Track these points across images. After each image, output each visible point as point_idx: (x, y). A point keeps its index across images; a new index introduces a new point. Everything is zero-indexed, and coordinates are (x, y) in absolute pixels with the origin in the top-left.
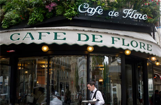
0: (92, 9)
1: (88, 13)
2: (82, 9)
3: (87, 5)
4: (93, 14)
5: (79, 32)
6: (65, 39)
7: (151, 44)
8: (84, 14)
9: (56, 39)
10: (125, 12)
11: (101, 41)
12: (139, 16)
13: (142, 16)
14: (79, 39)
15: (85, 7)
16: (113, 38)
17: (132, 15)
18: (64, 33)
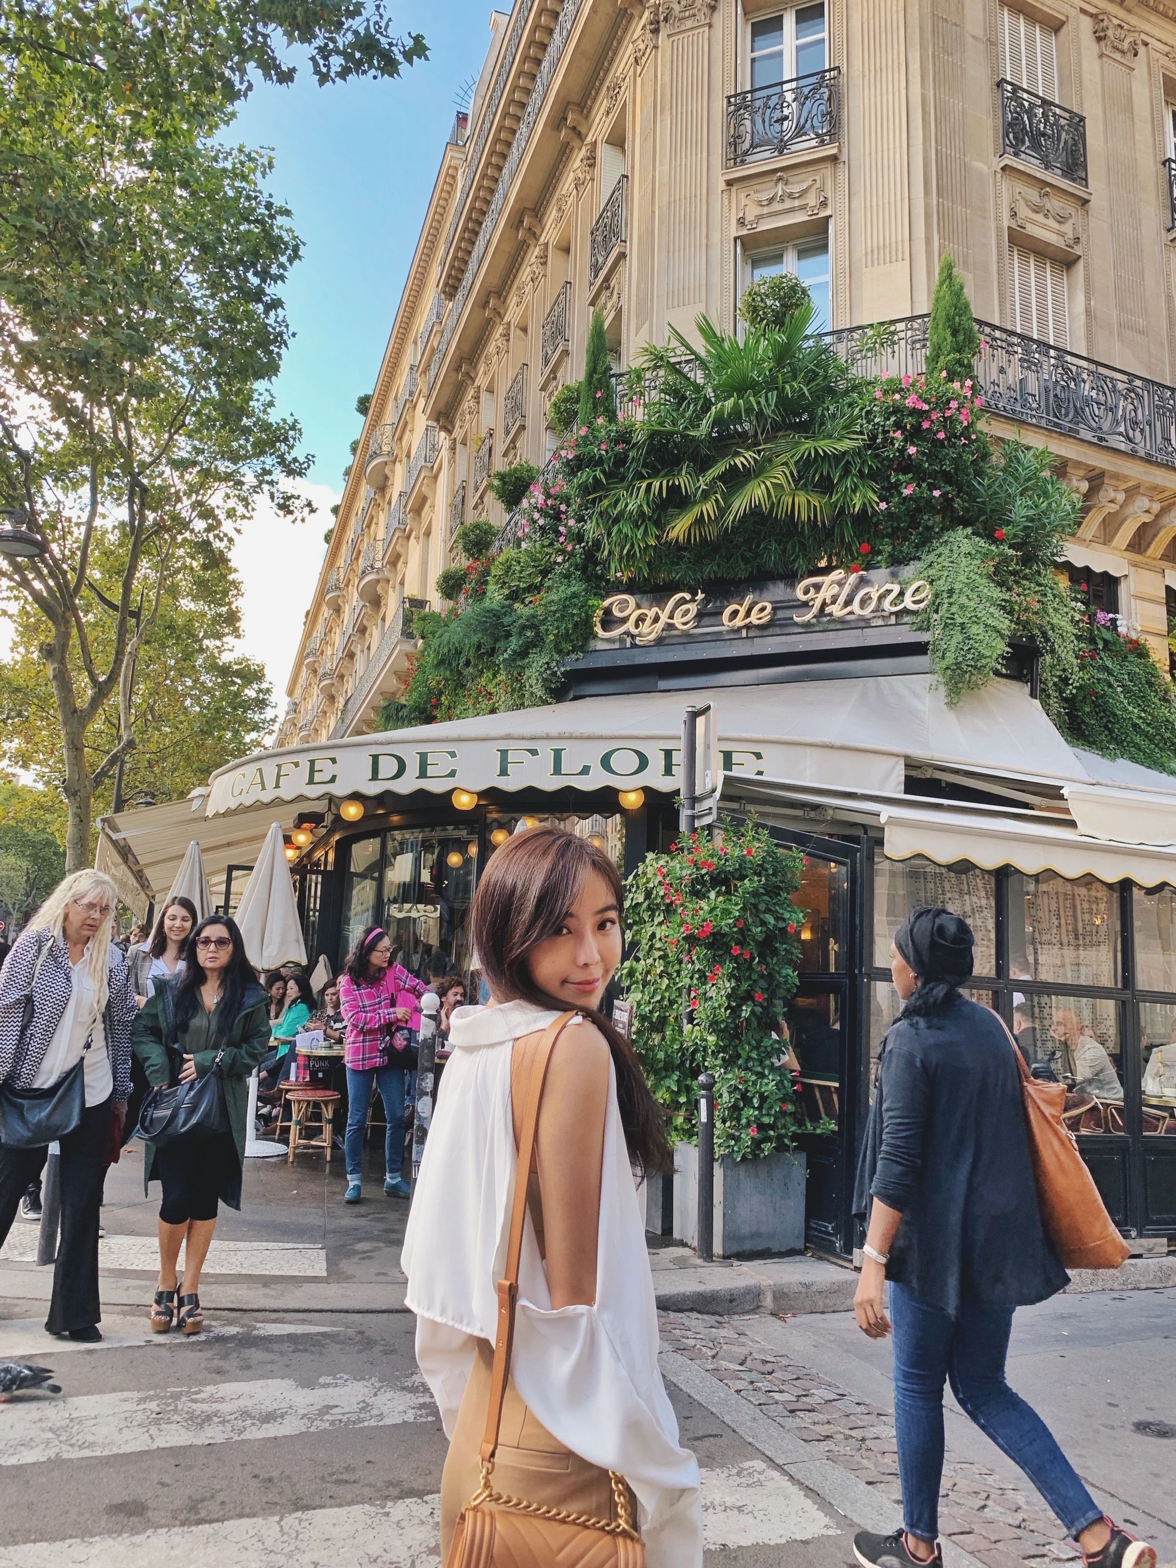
0: (651, 613)
1: (633, 637)
2: (608, 621)
3: (626, 601)
4: (653, 636)
5: (375, 750)
6: (333, 779)
7: (757, 748)
8: (621, 640)
9: (311, 782)
10: (806, 592)
11: (452, 774)
12: (881, 597)
13: (901, 594)
14: (375, 776)
15: (616, 613)
16: (504, 753)
17: (841, 600)
18: (334, 761)
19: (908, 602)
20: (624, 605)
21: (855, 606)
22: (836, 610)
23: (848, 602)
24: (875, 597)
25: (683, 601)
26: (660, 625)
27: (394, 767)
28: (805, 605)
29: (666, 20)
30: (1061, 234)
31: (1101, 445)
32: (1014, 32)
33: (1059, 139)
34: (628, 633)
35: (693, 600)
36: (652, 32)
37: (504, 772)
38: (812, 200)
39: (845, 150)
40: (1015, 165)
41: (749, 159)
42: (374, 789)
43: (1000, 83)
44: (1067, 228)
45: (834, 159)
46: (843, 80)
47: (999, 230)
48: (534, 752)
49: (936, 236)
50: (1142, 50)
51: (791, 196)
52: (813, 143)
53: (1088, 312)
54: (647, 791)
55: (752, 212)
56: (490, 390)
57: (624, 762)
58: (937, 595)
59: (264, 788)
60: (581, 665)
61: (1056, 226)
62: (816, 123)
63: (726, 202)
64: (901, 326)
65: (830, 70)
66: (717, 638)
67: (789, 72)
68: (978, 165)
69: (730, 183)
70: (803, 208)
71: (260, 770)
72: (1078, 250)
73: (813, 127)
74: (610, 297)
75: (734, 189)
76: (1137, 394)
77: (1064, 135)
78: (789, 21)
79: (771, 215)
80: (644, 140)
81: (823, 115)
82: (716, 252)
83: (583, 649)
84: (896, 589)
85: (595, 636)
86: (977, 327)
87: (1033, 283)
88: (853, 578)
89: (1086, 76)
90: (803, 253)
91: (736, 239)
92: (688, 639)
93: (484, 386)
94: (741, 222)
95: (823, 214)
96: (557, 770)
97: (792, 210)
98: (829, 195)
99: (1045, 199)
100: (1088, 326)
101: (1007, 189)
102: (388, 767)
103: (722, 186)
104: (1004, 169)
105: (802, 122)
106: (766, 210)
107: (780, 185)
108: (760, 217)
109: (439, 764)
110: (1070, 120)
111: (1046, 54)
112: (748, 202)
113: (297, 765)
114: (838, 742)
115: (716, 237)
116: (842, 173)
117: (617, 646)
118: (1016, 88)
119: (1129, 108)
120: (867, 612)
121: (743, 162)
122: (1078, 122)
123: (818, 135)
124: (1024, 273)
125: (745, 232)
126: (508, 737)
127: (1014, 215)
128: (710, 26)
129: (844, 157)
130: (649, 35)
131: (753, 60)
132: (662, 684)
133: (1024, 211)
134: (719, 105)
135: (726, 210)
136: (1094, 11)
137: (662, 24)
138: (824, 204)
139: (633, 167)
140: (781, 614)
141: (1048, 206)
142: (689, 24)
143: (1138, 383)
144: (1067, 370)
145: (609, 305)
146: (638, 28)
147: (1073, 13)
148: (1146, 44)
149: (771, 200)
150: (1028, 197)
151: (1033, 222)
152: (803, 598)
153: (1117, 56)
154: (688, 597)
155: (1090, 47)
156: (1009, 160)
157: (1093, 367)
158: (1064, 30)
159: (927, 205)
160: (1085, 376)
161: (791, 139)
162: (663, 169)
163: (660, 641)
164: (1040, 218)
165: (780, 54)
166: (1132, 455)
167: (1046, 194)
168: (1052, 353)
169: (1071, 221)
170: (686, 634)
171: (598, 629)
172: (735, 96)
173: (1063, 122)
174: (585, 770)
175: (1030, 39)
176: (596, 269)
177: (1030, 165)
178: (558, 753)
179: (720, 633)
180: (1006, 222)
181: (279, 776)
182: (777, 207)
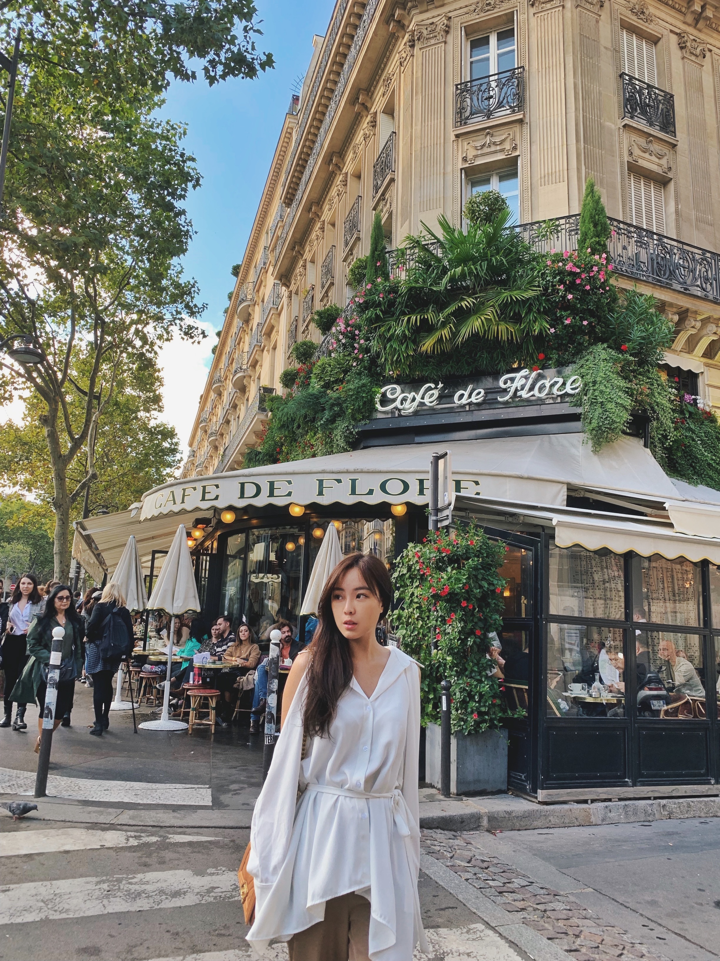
0: (410, 396)
1: (400, 410)
2: (385, 401)
3: (395, 389)
4: (411, 410)
5: (243, 480)
6: (217, 498)
7: (476, 478)
8: (392, 412)
9: (203, 499)
10: (505, 383)
11: (289, 494)
12: (552, 386)
13: (564, 384)
14: (242, 496)
15: (389, 395)
16: (321, 482)
17: (527, 387)
18: (217, 486)
19: (568, 389)
20: (394, 390)
21: (536, 391)
22: (524, 394)
23: (531, 389)
24: (548, 385)
25: (430, 389)
26: (415, 404)
27: (254, 490)
28: (505, 391)
29: (419, 39)
30: (660, 165)
31: (686, 293)
32: (630, 44)
33: (658, 108)
34: (396, 408)
35: (436, 388)
36: (410, 46)
37: (321, 493)
38: (507, 146)
39: (527, 116)
40: (631, 124)
41: (469, 121)
42: (241, 504)
43: (622, 75)
44: (664, 162)
45: (521, 121)
46: (526, 74)
47: (622, 163)
48: (339, 481)
49: (583, 168)
50: (708, 54)
51: (495, 144)
52: (508, 112)
53: (677, 212)
54: (408, 505)
55: (471, 153)
56: (313, 261)
57: (395, 487)
58: (586, 385)
59: (175, 503)
60: (367, 428)
61: (657, 160)
62: (510, 100)
63: (455, 147)
64: (562, 221)
65: (518, 68)
66: (451, 411)
67: (493, 69)
68: (608, 124)
69: (457, 136)
70: (502, 150)
71: (173, 492)
72: (670, 175)
73: (508, 102)
74: (385, 205)
75: (460, 140)
76: (708, 262)
77: (661, 106)
78: (493, 40)
79: (483, 155)
80: (405, 111)
81: (514, 95)
82: (449, 177)
83: (369, 418)
84: (561, 381)
85: (377, 410)
86: (609, 222)
87: (643, 195)
88: (534, 374)
89: (674, 70)
90: (502, 178)
91: (461, 169)
92: (432, 411)
93: (309, 259)
94: (465, 160)
95: (514, 154)
96: (353, 492)
97: (495, 152)
98: (518, 142)
99: (650, 145)
100: (677, 220)
101: (627, 138)
102: (250, 490)
103: (453, 138)
104: (625, 126)
105: (501, 99)
106: (479, 152)
107: (488, 137)
108: (476, 156)
109: (282, 488)
110: (665, 96)
111: (650, 57)
112: (469, 147)
113: (195, 489)
114: (526, 475)
115: (449, 169)
116: (526, 129)
117: (390, 416)
118: (631, 78)
119: (701, 90)
120: (543, 395)
121: (465, 123)
122: (669, 98)
123: (511, 107)
124: (637, 189)
125: (467, 165)
126: (323, 472)
127: (631, 154)
128: (445, 42)
129: (527, 120)
130: (408, 49)
131: (471, 63)
132: (417, 439)
133: (637, 152)
134: (451, 90)
135: (455, 153)
136: (678, 31)
137: (416, 42)
138: (515, 148)
139: (399, 127)
140: (490, 396)
141: (652, 149)
142: (433, 41)
143: (708, 255)
144: (664, 247)
145: (384, 210)
146: (402, 44)
147: (666, 32)
148: (710, 51)
149: (483, 146)
150: (639, 143)
151: (643, 158)
152: (503, 386)
153: (693, 58)
154: (433, 386)
155: (676, 53)
156: (627, 121)
157: (680, 245)
158: (660, 43)
159: (578, 149)
160: (675, 251)
161: (495, 109)
162: (417, 128)
163: (416, 413)
164: (647, 155)
165: (488, 59)
166: (705, 299)
167: (651, 142)
168: (655, 237)
169: (666, 158)
170: (432, 409)
171: (378, 406)
172: (461, 84)
173: (660, 98)
174: (371, 492)
175: (640, 49)
176: (376, 188)
177: (641, 124)
178: (354, 481)
179: (453, 408)
180: (626, 158)
181: (184, 496)
182: (486, 150)
